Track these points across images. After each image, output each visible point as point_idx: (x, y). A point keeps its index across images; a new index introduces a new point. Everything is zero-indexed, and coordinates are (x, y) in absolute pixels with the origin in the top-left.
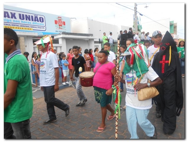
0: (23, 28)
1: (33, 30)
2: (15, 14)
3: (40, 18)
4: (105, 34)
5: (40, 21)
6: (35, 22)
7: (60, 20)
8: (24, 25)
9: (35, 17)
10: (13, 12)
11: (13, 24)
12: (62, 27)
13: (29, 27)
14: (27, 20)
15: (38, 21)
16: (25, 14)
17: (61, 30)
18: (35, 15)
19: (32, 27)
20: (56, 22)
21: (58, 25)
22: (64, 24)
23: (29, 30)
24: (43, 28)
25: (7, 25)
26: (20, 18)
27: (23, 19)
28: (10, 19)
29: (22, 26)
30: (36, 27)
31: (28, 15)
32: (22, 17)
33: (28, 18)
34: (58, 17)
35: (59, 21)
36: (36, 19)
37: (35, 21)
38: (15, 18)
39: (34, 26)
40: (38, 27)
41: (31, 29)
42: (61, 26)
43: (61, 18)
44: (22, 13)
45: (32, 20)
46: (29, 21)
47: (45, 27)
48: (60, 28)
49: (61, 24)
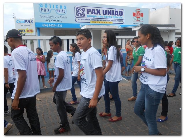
0: (104, 23)
1: (113, 23)
2: (99, 10)
3: (120, 12)
5: (120, 15)
7: (138, 12)
8: (106, 19)
9: (116, 11)
10: (98, 9)
11: (97, 19)
13: (109, 21)
14: (108, 14)
15: (118, 15)
16: (107, 9)
17: (138, 22)
18: (116, 9)
19: (112, 21)
20: (134, 14)
21: (136, 17)
22: (142, 16)
23: (110, 24)
24: (122, 21)
25: (93, 20)
26: (103, 14)
27: (106, 14)
28: (96, 15)
29: (104, 20)
30: (115, 21)
31: (110, 10)
32: (105, 13)
33: (110, 13)
34: (137, 9)
36: (116, 13)
37: (115, 15)
38: (100, 14)
40: (117, 21)
41: (111, 23)
42: (139, 18)
43: (139, 10)
44: (105, 9)
45: (113, 15)
46: (110, 16)
47: (123, 20)
48: (137, 20)
49: (139, 16)
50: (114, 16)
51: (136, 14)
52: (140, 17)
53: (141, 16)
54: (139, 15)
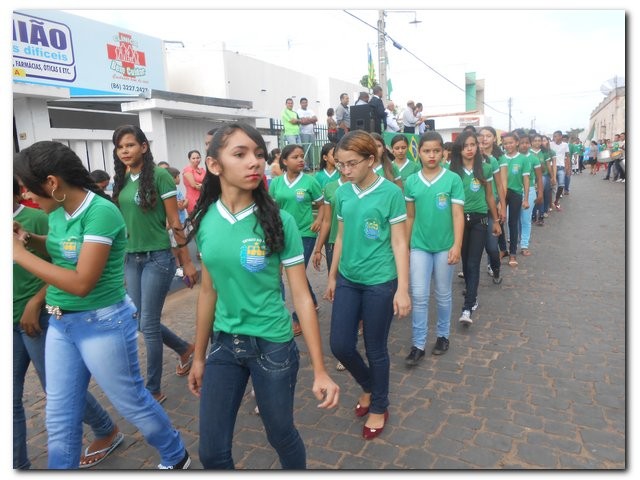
1: (27, 75)
4: (290, 103)
5: (54, 44)
6: (35, 46)
7: (127, 44)
12: (132, 73)
15: (45, 44)
17: (129, 82)
18: (33, 18)
20: (112, 52)
21: (120, 63)
22: (142, 62)
24: (66, 71)
30: (38, 67)
34: (120, 34)
35: (124, 49)
36: (39, 37)
37: (34, 41)
39: (32, 62)
40: (46, 68)
42: (132, 66)
43: (129, 37)
47: (71, 69)
48: (126, 75)
49: (130, 60)
50: (29, 44)
51: (121, 52)
52: (136, 66)
53: (137, 61)
54: (131, 55)
